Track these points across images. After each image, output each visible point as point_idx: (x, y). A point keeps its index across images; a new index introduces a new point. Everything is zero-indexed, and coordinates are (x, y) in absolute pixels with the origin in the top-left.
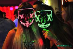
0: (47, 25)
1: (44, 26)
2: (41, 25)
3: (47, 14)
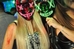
0: (50, 13)
3: (48, 1)
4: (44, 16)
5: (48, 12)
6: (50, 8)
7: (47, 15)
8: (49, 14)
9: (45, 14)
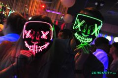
0: (88, 40)
1: (83, 39)
2: (79, 37)
3: (96, 25)
4: (79, 40)
5: (87, 37)
6: (92, 34)
7: (84, 40)
8: (86, 41)
9: (82, 38)
